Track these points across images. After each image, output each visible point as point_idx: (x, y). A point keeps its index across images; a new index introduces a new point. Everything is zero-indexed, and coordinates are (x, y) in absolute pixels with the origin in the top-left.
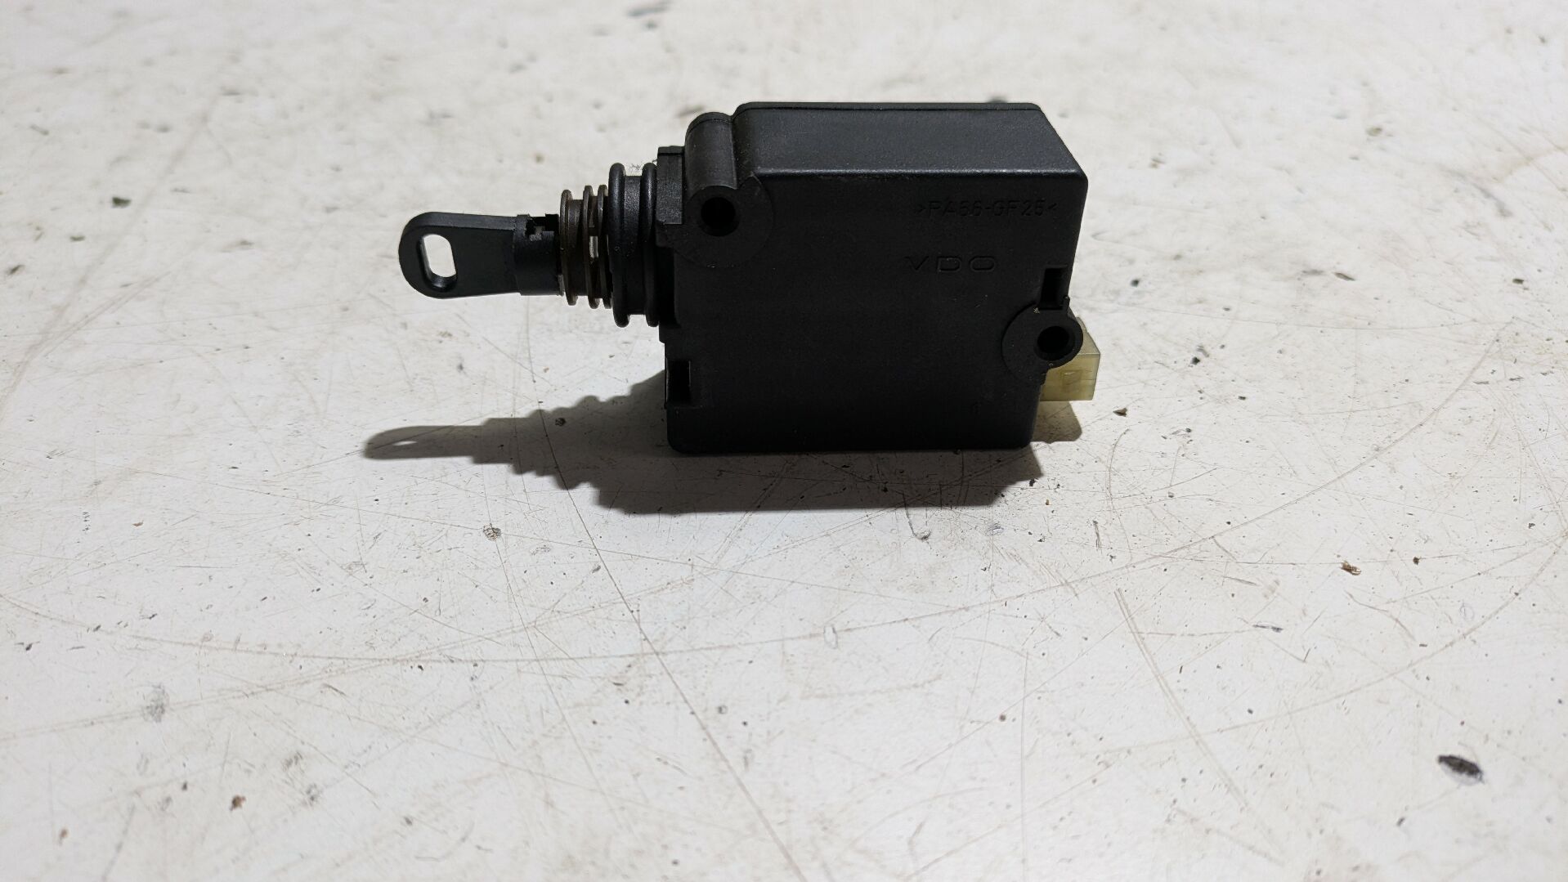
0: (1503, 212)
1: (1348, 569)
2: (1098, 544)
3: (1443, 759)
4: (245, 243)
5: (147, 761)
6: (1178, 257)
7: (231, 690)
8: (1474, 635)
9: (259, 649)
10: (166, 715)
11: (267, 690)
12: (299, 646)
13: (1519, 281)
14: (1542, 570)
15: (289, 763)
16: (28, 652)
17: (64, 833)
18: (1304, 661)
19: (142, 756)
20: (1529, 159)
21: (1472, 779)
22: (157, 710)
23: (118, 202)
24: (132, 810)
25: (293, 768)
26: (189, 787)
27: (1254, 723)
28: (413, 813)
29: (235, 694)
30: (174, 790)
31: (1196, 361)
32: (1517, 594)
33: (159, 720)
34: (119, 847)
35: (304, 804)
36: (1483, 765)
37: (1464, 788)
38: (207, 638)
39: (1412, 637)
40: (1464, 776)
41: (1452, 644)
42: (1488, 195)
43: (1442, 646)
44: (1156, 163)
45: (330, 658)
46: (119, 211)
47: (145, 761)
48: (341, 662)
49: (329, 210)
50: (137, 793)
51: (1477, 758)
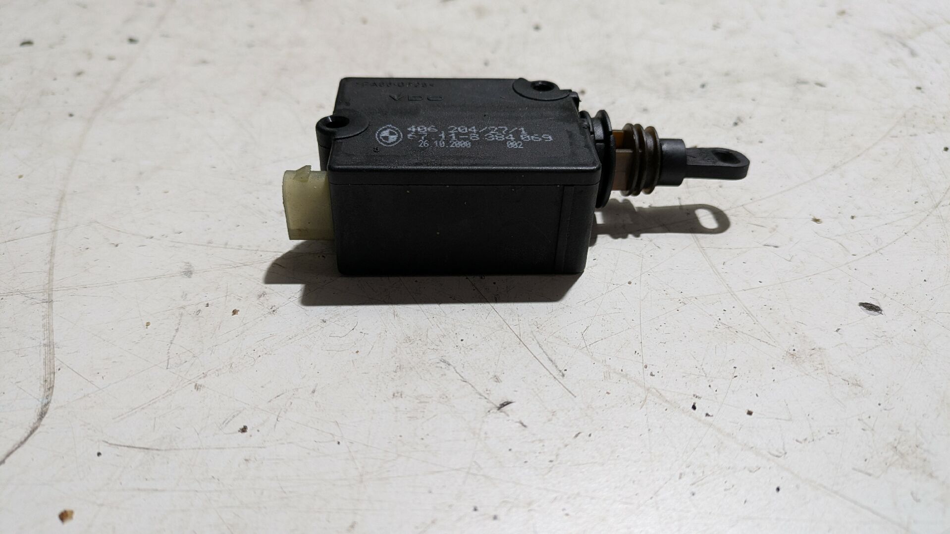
0: (913, 54)
1: (816, 220)
2: (681, 208)
3: (862, 304)
4: (204, 62)
5: (186, 295)
6: (727, 74)
7: (225, 265)
8: (881, 251)
9: (238, 248)
10: (193, 275)
11: (245, 265)
12: (259, 246)
13: (919, 88)
14: (920, 223)
15: (260, 296)
16: (117, 248)
17: (148, 324)
18: (790, 261)
19: (183, 292)
20: (930, 28)
21: (876, 313)
22: (188, 273)
23: (132, 41)
24: (181, 315)
25: (262, 298)
26: (209, 305)
27: (762, 287)
28: (326, 318)
29: (228, 267)
30: (202, 306)
31: (736, 124)
32: (906, 233)
33: (189, 277)
34: (177, 330)
35: (270, 313)
36: (882, 307)
37: (872, 317)
38: (210, 242)
39: (848, 251)
40: (872, 312)
41: (869, 255)
42: (904, 45)
43: (864, 255)
44: (716, 27)
45: (276, 252)
46: (132, 46)
47: (185, 296)
49: (250, 46)
50: (183, 308)
51: (879, 304)
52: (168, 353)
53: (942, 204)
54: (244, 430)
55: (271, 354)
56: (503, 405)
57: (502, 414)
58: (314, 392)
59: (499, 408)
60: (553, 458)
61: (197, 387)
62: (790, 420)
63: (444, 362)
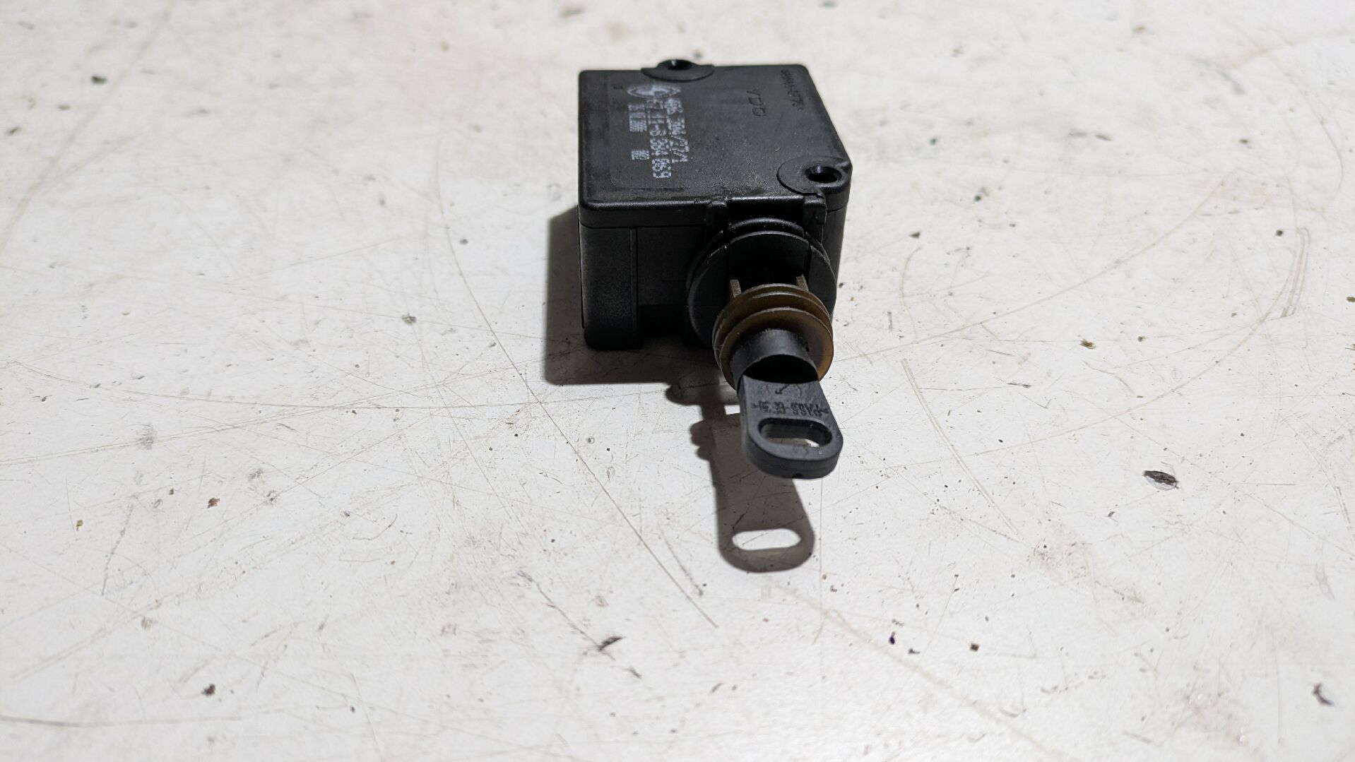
0: (1238, 90)
1: (1087, 344)
2: (891, 327)
3: (1148, 473)
4: (203, 112)
5: (142, 476)
6: (969, 123)
7: (205, 427)
8: (1180, 390)
9: (227, 400)
10: (154, 445)
11: (235, 427)
12: (257, 397)
13: (1245, 141)
14: (1239, 346)
15: (253, 476)
16: (44, 402)
17: (80, 523)
18: (1046, 408)
19: (138, 472)
20: (1263, 51)
21: (1169, 486)
22: (148, 441)
23: (97, 80)
24: (132, 508)
25: (255, 480)
26: (175, 492)
27: (1003, 449)
28: (350, 509)
29: (209, 430)
30: (163, 494)
31: (978, 198)
32: (1217, 362)
33: (149, 448)
34: (123, 532)
35: (266, 503)
36: (1178, 478)
37: (1162, 492)
38: (185, 392)
39: (1131, 391)
40: (1163, 485)
41: (1162, 396)
42: (1226, 77)
43: (1155, 398)
44: (957, 52)
45: (283, 406)
46: (98, 88)
47: (139, 477)
48: (292, 408)
49: (272, 86)
50: (135, 496)
51: (1174, 472)
52: (107, 569)
53: (1271, 316)
54: (210, 691)
55: (261, 569)
56: (607, 643)
57: (605, 657)
58: (321, 627)
59: (601, 648)
60: (675, 726)
61: (145, 624)
62: (1034, 656)
63: (524, 575)
